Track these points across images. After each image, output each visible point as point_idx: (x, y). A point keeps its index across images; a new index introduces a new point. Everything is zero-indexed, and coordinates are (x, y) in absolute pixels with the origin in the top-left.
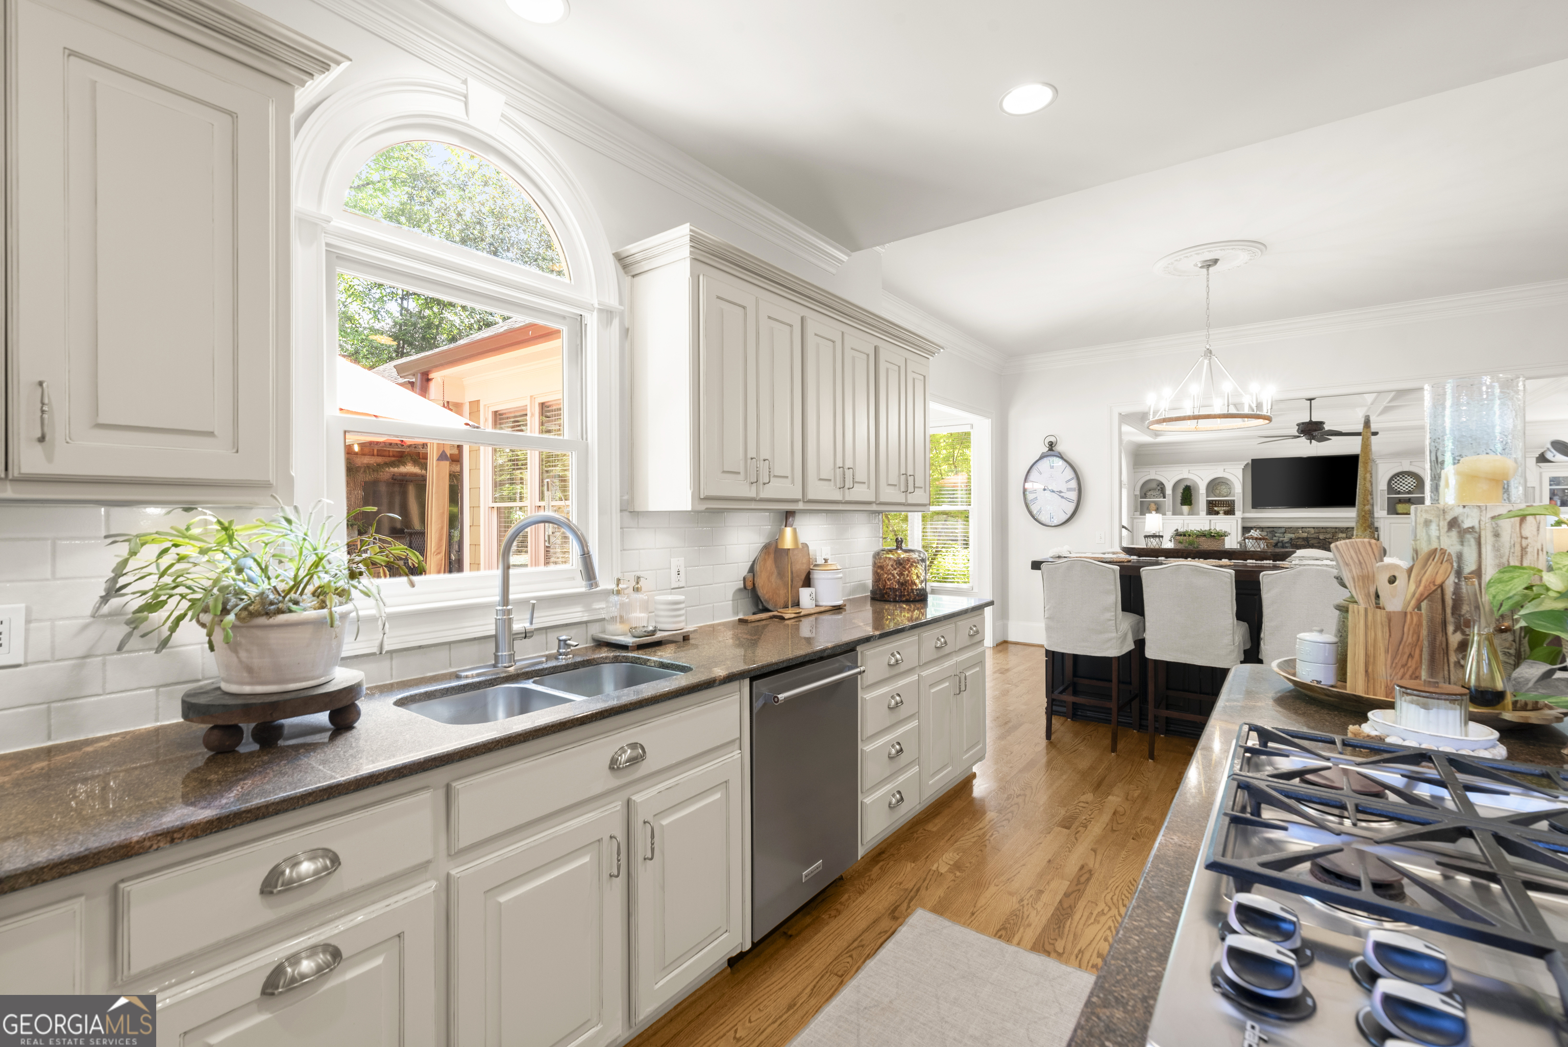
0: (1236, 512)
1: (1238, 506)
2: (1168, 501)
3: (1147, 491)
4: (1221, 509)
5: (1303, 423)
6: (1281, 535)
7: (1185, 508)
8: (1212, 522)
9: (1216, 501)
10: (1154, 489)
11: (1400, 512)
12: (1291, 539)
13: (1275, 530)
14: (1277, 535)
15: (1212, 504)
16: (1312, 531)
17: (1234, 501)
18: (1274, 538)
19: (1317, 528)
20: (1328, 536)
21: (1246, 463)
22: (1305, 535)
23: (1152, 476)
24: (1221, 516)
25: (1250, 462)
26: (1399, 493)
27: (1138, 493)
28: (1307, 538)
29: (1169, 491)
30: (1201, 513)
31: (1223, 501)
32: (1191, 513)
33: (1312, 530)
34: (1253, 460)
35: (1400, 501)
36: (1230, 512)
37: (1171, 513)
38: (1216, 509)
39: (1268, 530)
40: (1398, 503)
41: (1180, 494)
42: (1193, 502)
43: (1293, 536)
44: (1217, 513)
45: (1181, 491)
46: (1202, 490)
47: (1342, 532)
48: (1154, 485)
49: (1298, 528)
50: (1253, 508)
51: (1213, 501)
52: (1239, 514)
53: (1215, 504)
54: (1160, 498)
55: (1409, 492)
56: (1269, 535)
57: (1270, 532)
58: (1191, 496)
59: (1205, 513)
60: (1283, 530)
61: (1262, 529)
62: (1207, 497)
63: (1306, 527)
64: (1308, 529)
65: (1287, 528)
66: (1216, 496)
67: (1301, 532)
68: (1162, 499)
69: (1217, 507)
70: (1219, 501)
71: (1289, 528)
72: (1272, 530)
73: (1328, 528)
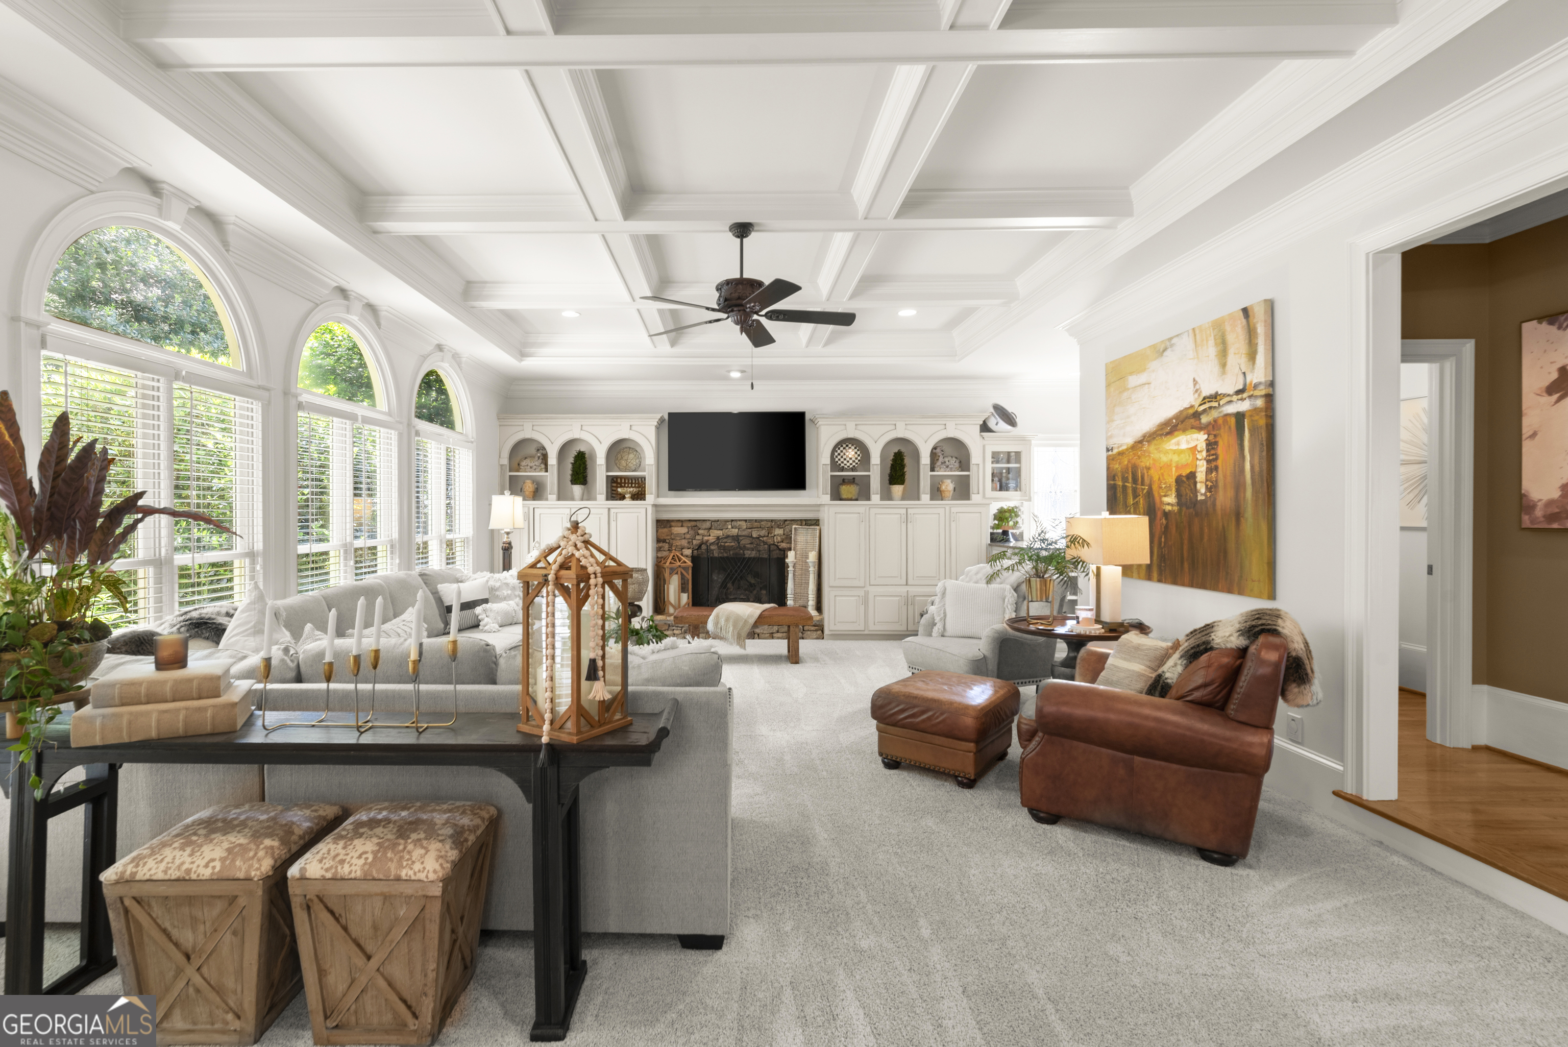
0: (647, 496)
1: (651, 486)
2: (551, 478)
3: (521, 460)
4: (628, 491)
5: (728, 282)
6: (705, 532)
7: (577, 489)
8: (612, 511)
9: (621, 477)
10: (532, 457)
11: (844, 496)
12: (718, 538)
13: (698, 524)
14: (700, 532)
15: (616, 482)
16: (744, 525)
17: (643, 479)
18: (698, 537)
19: (750, 521)
20: (763, 533)
21: (659, 416)
22: (735, 532)
23: (527, 433)
24: (628, 502)
25: (666, 417)
26: (843, 469)
27: (505, 461)
28: (738, 536)
29: (552, 460)
30: (598, 497)
31: (631, 478)
32: (584, 497)
33: (743, 523)
34: (670, 414)
35: (845, 481)
36: (639, 496)
37: (555, 497)
38: (620, 490)
39: (689, 524)
40: (841, 484)
41: (570, 466)
42: (589, 479)
43: (720, 533)
44: (623, 498)
45: (572, 460)
46: (601, 459)
47: (779, 527)
48: (532, 450)
49: (726, 521)
50: (670, 489)
51: (617, 477)
52: (650, 498)
53: (621, 483)
54: (541, 470)
55: (853, 469)
56: (691, 532)
57: (692, 527)
58: (585, 468)
59: (604, 496)
60: (708, 525)
61: (681, 522)
62: (607, 471)
63: (736, 520)
64: (739, 523)
65: (713, 521)
66: (621, 471)
67: (730, 527)
68: (543, 474)
69: (621, 487)
70: (625, 478)
71: (715, 521)
72: (694, 525)
73: (762, 521)
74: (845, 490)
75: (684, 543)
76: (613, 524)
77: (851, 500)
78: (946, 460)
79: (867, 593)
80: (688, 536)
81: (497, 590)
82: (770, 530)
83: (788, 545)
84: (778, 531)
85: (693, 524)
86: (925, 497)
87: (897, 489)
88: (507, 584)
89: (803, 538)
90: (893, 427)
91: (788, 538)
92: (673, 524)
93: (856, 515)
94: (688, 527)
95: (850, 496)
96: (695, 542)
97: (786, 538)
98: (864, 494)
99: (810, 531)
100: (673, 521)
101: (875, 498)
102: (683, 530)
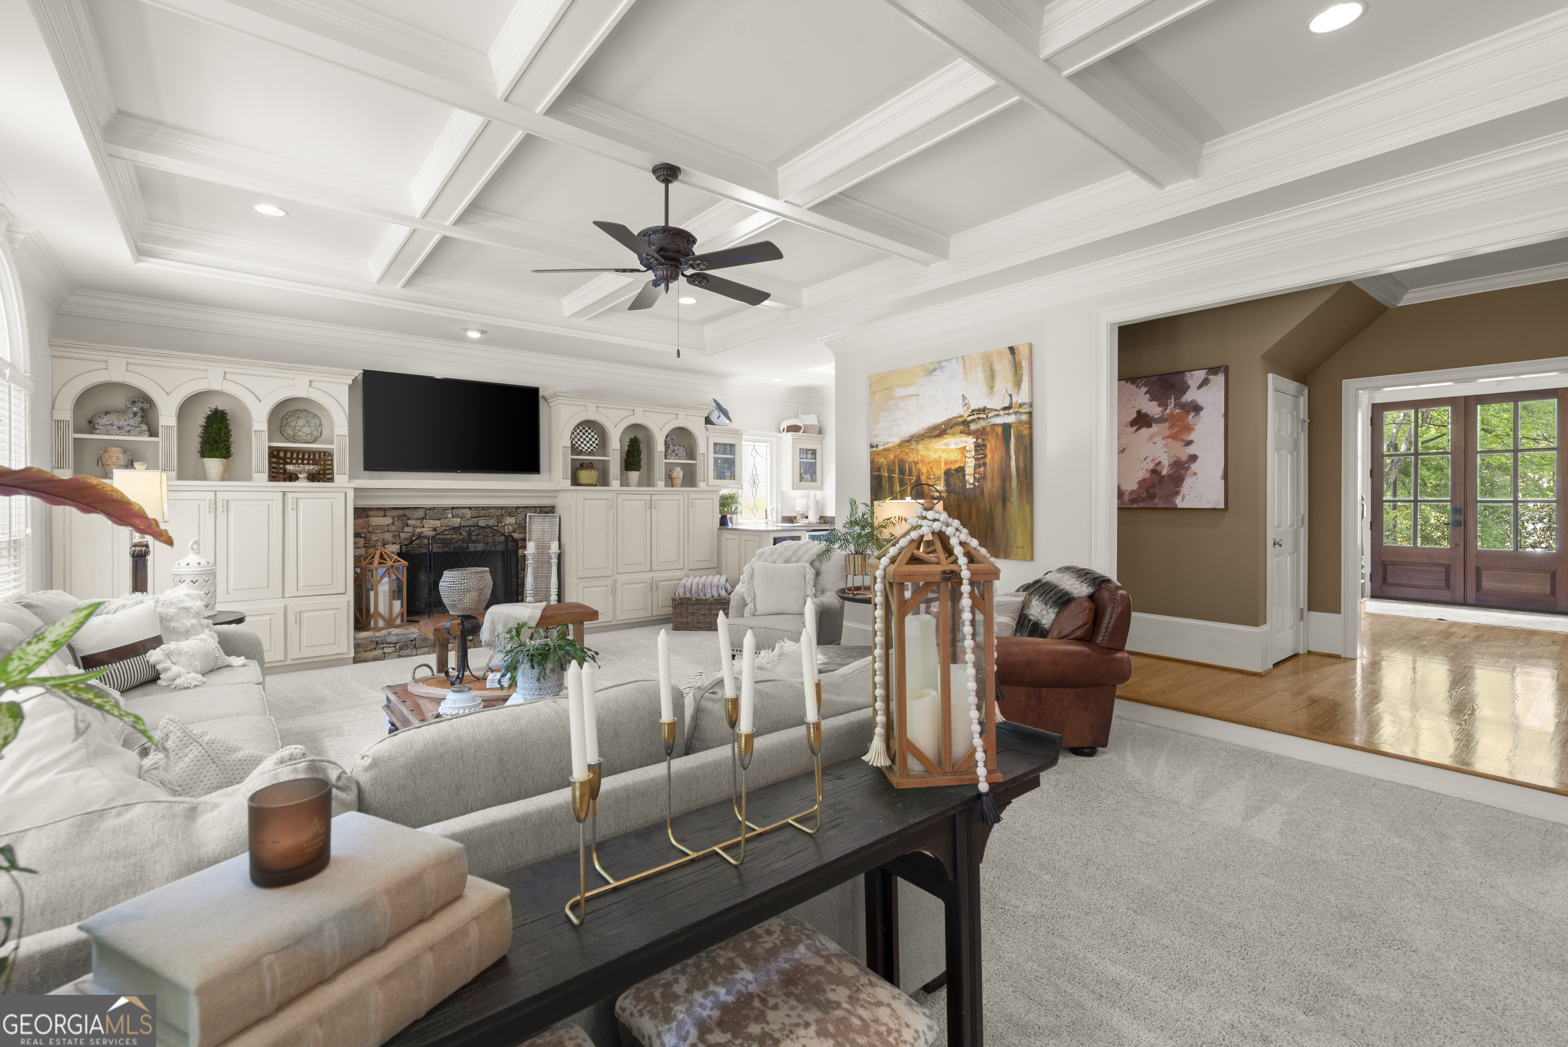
0: (336, 477)
1: (339, 463)
2: (167, 444)
4: (303, 469)
6: (418, 523)
7: (214, 465)
8: (290, 496)
9: (286, 450)
10: (123, 412)
11: (584, 482)
12: (435, 530)
13: (407, 513)
14: (410, 522)
15: (277, 457)
16: (468, 513)
17: (329, 453)
18: (406, 529)
19: (476, 508)
20: (492, 522)
21: (354, 375)
22: (457, 522)
23: (112, 374)
24: (302, 484)
25: (362, 377)
26: (582, 453)
27: (66, 416)
29: (166, 418)
30: (255, 476)
31: (303, 452)
32: (226, 476)
33: (468, 511)
34: (365, 373)
35: (583, 465)
36: (321, 476)
37: (171, 473)
38: (289, 467)
39: (395, 513)
40: (581, 469)
41: (199, 430)
42: (231, 449)
43: (437, 523)
44: (292, 477)
45: (202, 421)
46: (260, 424)
47: (510, 515)
48: (119, 400)
49: (446, 509)
50: (365, 469)
51: (279, 449)
52: (341, 479)
53: (285, 458)
54: (141, 433)
55: (592, 453)
56: (397, 523)
57: (399, 517)
58: (228, 434)
59: (266, 476)
60: (421, 513)
61: (384, 511)
62: (269, 441)
63: (458, 508)
64: (462, 511)
65: (427, 509)
66: (288, 440)
67: (450, 516)
68: (146, 438)
69: (291, 463)
70: (292, 451)
71: (430, 509)
72: (402, 514)
73: (491, 508)
74: (584, 475)
75: (388, 536)
76: (291, 515)
77: (591, 485)
78: (676, 448)
79: (615, 581)
80: (393, 528)
81: (168, 621)
82: (500, 518)
83: (521, 536)
84: (510, 520)
85: (400, 512)
86: (661, 484)
87: (634, 475)
88: (186, 610)
89: (538, 526)
90: (631, 413)
91: (522, 528)
92: (371, 513)
93: (605, 502)
94: (393, 517)
95: (590, 482)
96: (403, 535)
97: (519, 528)
98: (603, 480)
99: (547, 519)
100: (370, 509)
101: (615, 484)
102: (387, 521)
